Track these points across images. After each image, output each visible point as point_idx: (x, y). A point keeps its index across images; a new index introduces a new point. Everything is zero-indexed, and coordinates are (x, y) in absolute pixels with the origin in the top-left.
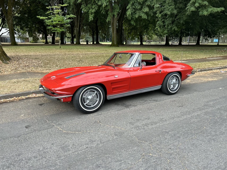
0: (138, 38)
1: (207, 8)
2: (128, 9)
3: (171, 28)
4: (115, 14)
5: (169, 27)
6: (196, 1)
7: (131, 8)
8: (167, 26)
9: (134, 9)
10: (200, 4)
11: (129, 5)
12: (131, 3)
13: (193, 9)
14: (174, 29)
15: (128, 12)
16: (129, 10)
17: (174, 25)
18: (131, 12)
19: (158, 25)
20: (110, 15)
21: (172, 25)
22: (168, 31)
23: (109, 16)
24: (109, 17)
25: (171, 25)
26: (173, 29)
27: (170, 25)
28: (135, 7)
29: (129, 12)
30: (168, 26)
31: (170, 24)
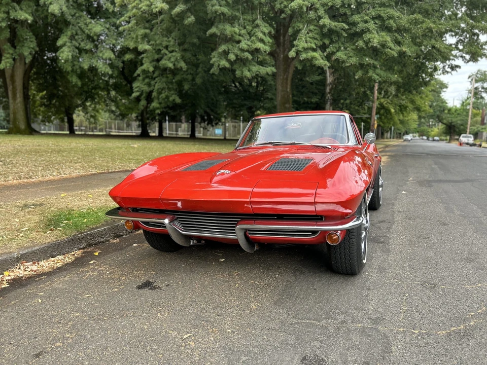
0: (62, 120)
1: (248, 64)
2: (62, 46)
3: (167, 97)
4: (26, 53)
5: (163, 95)
6: (229, 50)
7: (68, 44)
8: (157, 93)
9: (77, 48)
10: (237, 56)
11: (62, 37)
12: (69, 33)
13: (224, 63)
14: (174, 100)
15: (63, 52)
16: (65, 49)
17: (172, 92)
18: (70, 54)
19: (136, 89)
20: (9, 53)
21: (167, 90)
22: (160, 103)
23: (8, 56)
24: (8, 58)
25: (165, 92)
26: (171, 99)
27: (163, 92)
28: (80, 44)
29: (66, 53)
30: (160, 93)
31: (162, 90)
